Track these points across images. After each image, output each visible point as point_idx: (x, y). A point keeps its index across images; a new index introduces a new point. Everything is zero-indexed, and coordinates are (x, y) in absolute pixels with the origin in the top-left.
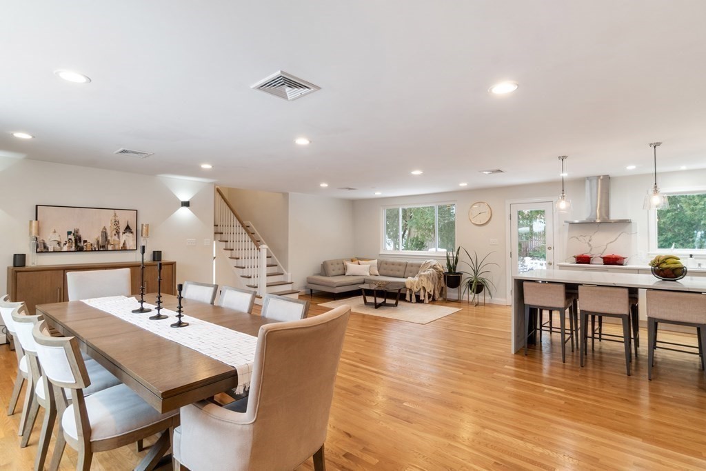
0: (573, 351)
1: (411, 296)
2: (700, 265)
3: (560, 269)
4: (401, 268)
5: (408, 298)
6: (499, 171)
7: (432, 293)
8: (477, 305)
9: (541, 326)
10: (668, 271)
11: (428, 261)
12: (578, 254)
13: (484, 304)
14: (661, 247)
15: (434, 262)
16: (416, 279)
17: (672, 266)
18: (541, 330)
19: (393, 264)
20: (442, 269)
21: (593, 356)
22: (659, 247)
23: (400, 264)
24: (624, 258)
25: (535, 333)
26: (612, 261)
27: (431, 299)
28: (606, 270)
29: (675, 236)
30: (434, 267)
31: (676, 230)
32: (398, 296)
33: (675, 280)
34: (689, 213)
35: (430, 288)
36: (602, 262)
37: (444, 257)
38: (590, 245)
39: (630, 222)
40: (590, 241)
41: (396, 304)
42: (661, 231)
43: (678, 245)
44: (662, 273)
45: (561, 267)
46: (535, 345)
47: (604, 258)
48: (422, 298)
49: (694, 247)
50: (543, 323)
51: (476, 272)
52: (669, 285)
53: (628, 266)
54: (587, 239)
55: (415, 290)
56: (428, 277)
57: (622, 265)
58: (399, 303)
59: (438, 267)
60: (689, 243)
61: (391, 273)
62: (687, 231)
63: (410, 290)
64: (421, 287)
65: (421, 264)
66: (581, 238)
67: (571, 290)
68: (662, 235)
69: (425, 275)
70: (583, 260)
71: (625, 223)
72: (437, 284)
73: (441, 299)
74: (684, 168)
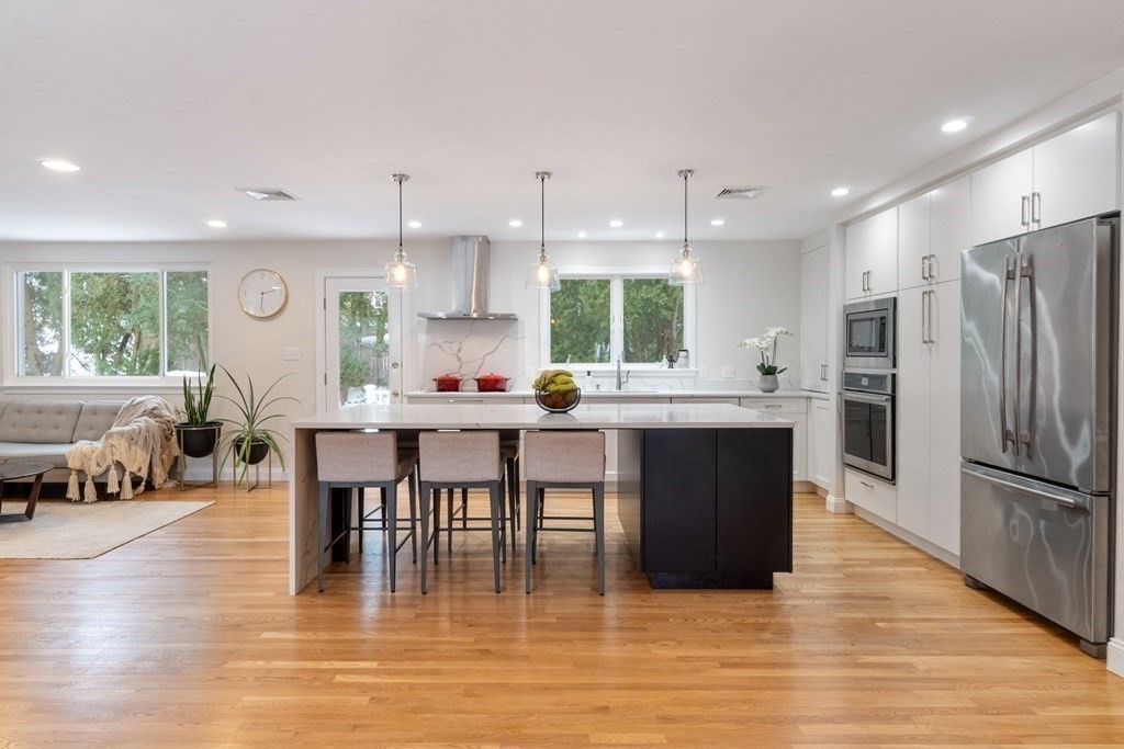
0: (415, 562)
1: (82, 486)
2: (598, 386)
3: (409, 403)
4: (62, 418)
5: (73, 492)
6: (281, 195)
7: (144, 474)
8: (254, 487)
9: (361, 519)
10: (557, 398)
11: (139, 399)
12: (440, 374)
13: (270, 485)
14: (555, 360)
15: (153, 401)
16: (98, 445)
17: (563, 387)
18: (361, 529)
19: (40, 411)
20: (174, 417)
21: (450, 563)
22: (552, 362)
23: (60, 411)
24: (507, 380)
25: (347, 536)
26: (490, 385)
27: (142, 488)
28: (480, 401)
29: (573, 345)
30: (152, 413)
31: (574, 336)
32: (36, 491)
33: (565, 412)
34: (588, 309)
35: (137, 462)
36: (476, 388)
37: (178, 388)
38: (459, 359)
39: (516, 319)
40: (459, 351)
41: (29, 514)
42: (556, 337)
43: (576, 358)
44: (549, 400)
45: (412, 399)
46: (348, 562)
47: (478, 380)
48: (112, 488)
49: (593, 361)
50: (365, 514)
51: (251, 419)
52: (558, 421)
53: (513, 393)
54: (455, 347)
55: (94, 470)
56: (131, 438)
57: (503, 390)
58: (40, 507)
59: (166, 413)
60: (587, 355)
61: (34, 434)
62: (586, 337)
63: (80, 472)
64: (109, 461)
65: (119, 408)
66: (446, 346)
67: (407, 443)
68: (558, 344)
69: (121, 434)
70: (448, 385)
71: (509, 319)
72: (158, 450)
73: (171, 484)
74: (582, 235)
